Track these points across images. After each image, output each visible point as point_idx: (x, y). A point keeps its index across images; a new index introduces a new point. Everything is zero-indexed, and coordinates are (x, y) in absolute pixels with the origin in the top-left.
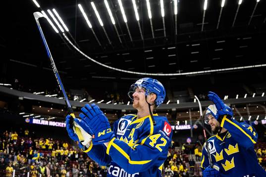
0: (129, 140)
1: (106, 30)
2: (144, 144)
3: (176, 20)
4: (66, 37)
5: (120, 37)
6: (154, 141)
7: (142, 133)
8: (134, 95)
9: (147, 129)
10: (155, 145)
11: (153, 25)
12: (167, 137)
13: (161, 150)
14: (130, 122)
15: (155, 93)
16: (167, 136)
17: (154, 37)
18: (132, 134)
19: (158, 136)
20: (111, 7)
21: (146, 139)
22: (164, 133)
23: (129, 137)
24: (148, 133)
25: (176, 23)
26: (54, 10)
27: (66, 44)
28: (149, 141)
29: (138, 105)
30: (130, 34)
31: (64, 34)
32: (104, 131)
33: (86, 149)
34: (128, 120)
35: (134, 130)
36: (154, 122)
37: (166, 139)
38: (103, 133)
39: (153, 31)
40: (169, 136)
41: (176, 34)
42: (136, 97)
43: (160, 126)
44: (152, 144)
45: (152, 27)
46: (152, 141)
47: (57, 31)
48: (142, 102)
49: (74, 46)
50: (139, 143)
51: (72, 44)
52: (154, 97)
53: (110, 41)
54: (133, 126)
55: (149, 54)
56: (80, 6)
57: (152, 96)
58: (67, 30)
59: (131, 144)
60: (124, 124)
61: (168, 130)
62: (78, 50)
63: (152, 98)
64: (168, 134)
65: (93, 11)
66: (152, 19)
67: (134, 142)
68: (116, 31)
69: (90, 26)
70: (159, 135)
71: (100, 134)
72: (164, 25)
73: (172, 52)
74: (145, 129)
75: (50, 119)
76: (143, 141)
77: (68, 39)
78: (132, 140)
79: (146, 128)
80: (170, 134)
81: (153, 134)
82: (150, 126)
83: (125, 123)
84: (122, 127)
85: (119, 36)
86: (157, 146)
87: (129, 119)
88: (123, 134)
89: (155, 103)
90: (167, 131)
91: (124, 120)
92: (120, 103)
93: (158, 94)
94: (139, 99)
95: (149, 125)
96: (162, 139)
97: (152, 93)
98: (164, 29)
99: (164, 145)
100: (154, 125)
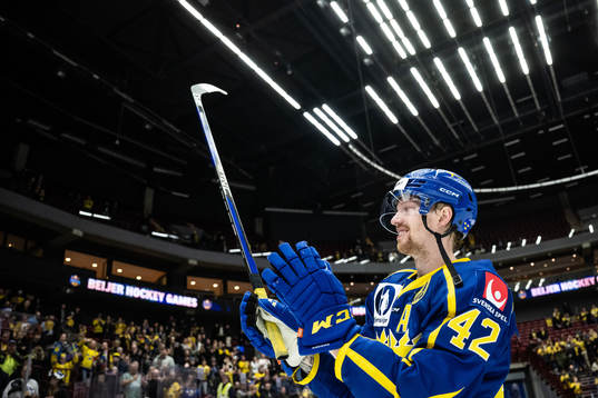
0: (399, 336)
1: (424, 121)
2: (437, 346)
3: (553, 74)
4: (355, 150)
5: (454, 128)
6: (464, 333)
7: (429, 313)
8: (394, 220)
9: (440, 299)
10: (468, 342)
11: (511, 93)
12: (498, 315)
13: (485, 356)
14: (399, 290)
15: (446, 204)
16: (499, 310)
17: (517, 115)
18: (404, 322)
19: (471, 316)
20: (425, 78)
21: (439, 329)
22: (486, 305)
23: (398, 330)
24: (442, 313)
25: (555, 81)
26: (325, 107)
27: (357, 161)
28: (448, 333)
29: (411, 245)
30: (470, 119)
31: (351, 146)
32: (329, 318)
33: (304, 375)
34: (395, 286)
35: (408, 308)
36: (456, 279)
37: (497, 320)
38: (327, 324)
39: (512, 104)
40: (505, 311)
41: (559, 99)
42: (400, 225)
43: (472, 289)
44: (458, 342)
45: (509, 97)
46: (456, 334)
47: (337, 143)
48: (418, 234)
49: (372, 164)
50: (422, 344)
51: (368, 161)
52: (447, 214)
53: (434, 139)
54: (407, 297)
55: (515, 149)
56: (369, 90)
57: (440, 213)
58: (355, 136)
59: (403, 348)
60: (385, 297)
61: (498, 295)
62: (381, 169)
63: (441, 217)
64: (499, 305)
65: (394, 93)
66: (507, 82)
67: (410, 343)
68: (442, 120)
69: (394, 120)
70: (475, 313)
71: (316, 328)
72: (532, 89)
73: (558, 135)
74: (434, 301)
75: (352, 303)
76: (432, 337)
77: (359, 154)
78: (406, 338)
79: (436, 298)
80: (507, 306)
81: (457, 314)
82: (446, 291)
83: (388, 293)
84: (383, 307)
85: (450, 126)
86: (475, 347)
87: (397, 282)
88: (386, 324)
89: (452, 228)
90: (494, 297)
91: (387, 288)
92: (477, 252)
93: (457, 202)
94: (407, 229)
95: (442, 290)
96: (487, 323)
97: (440, 205)
98: (534, 95)
99: (493, 338)
100: (457, 287)
